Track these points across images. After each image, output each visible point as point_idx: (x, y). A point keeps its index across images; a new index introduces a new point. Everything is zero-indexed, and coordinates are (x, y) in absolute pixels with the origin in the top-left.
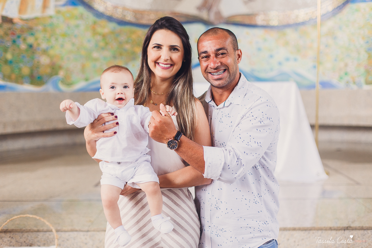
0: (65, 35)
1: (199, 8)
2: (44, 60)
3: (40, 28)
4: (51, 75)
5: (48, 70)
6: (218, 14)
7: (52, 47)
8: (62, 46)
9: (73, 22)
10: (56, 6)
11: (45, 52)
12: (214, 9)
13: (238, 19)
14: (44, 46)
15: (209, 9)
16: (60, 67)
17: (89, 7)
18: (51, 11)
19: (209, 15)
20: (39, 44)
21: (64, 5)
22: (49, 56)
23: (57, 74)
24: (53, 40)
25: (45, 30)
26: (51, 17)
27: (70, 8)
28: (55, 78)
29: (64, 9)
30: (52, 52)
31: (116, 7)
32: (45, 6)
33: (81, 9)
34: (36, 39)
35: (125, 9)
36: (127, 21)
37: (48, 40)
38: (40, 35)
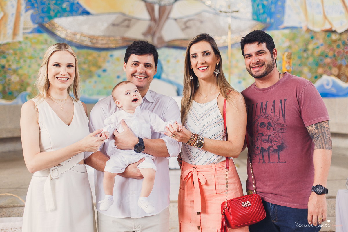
0: (32, 57)
1: (145, 34)
2: (15, 78)
3: (11, 51)
4: (20, 91)
5: (18, 87)
6: (161, 39)
7: (21, 68)
8: (30, 66)
9: (39, 47)
10: (24, 33)
11: (15, 71)
12: (157, 35)
13: (177, 43)
14: (14, 67)
15: (153, 35)
16: (28, 84)
17: (52, 34)
18: (20, 38)
19: (153, 39)
20: (10, 65)
21: (31, 33)
22: (18, 75)
23: (25, 90)
24: (22, 61)
25: (15, 54)
26: (20, 42)
27: (37, 35)
28: (24, 93)
29: (31, 36)
30: (20, 72)
31: (75, 34)
32: (15, 34)
33: (45, 36)
34: (8, 61)
35: (82, 35)
36: (84, 45)
37: (18, 62)
38: (11, 58)
